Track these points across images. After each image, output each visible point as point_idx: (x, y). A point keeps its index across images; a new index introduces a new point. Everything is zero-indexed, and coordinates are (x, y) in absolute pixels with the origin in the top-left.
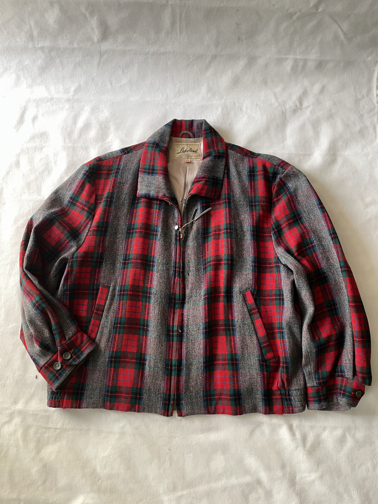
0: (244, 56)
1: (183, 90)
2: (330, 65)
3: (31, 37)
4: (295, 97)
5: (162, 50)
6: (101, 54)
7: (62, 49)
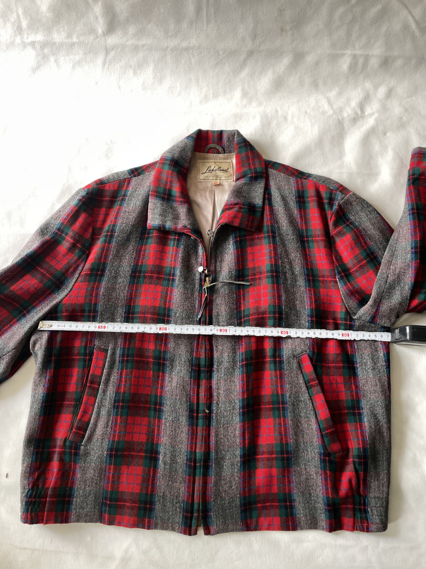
0: (289, 52)
1: (211, 96)
2: (399, 63)
3: (19, 30)
4: (354, 103)
5: (184, 44)
6: (106, 50)
7: (57, 44)
